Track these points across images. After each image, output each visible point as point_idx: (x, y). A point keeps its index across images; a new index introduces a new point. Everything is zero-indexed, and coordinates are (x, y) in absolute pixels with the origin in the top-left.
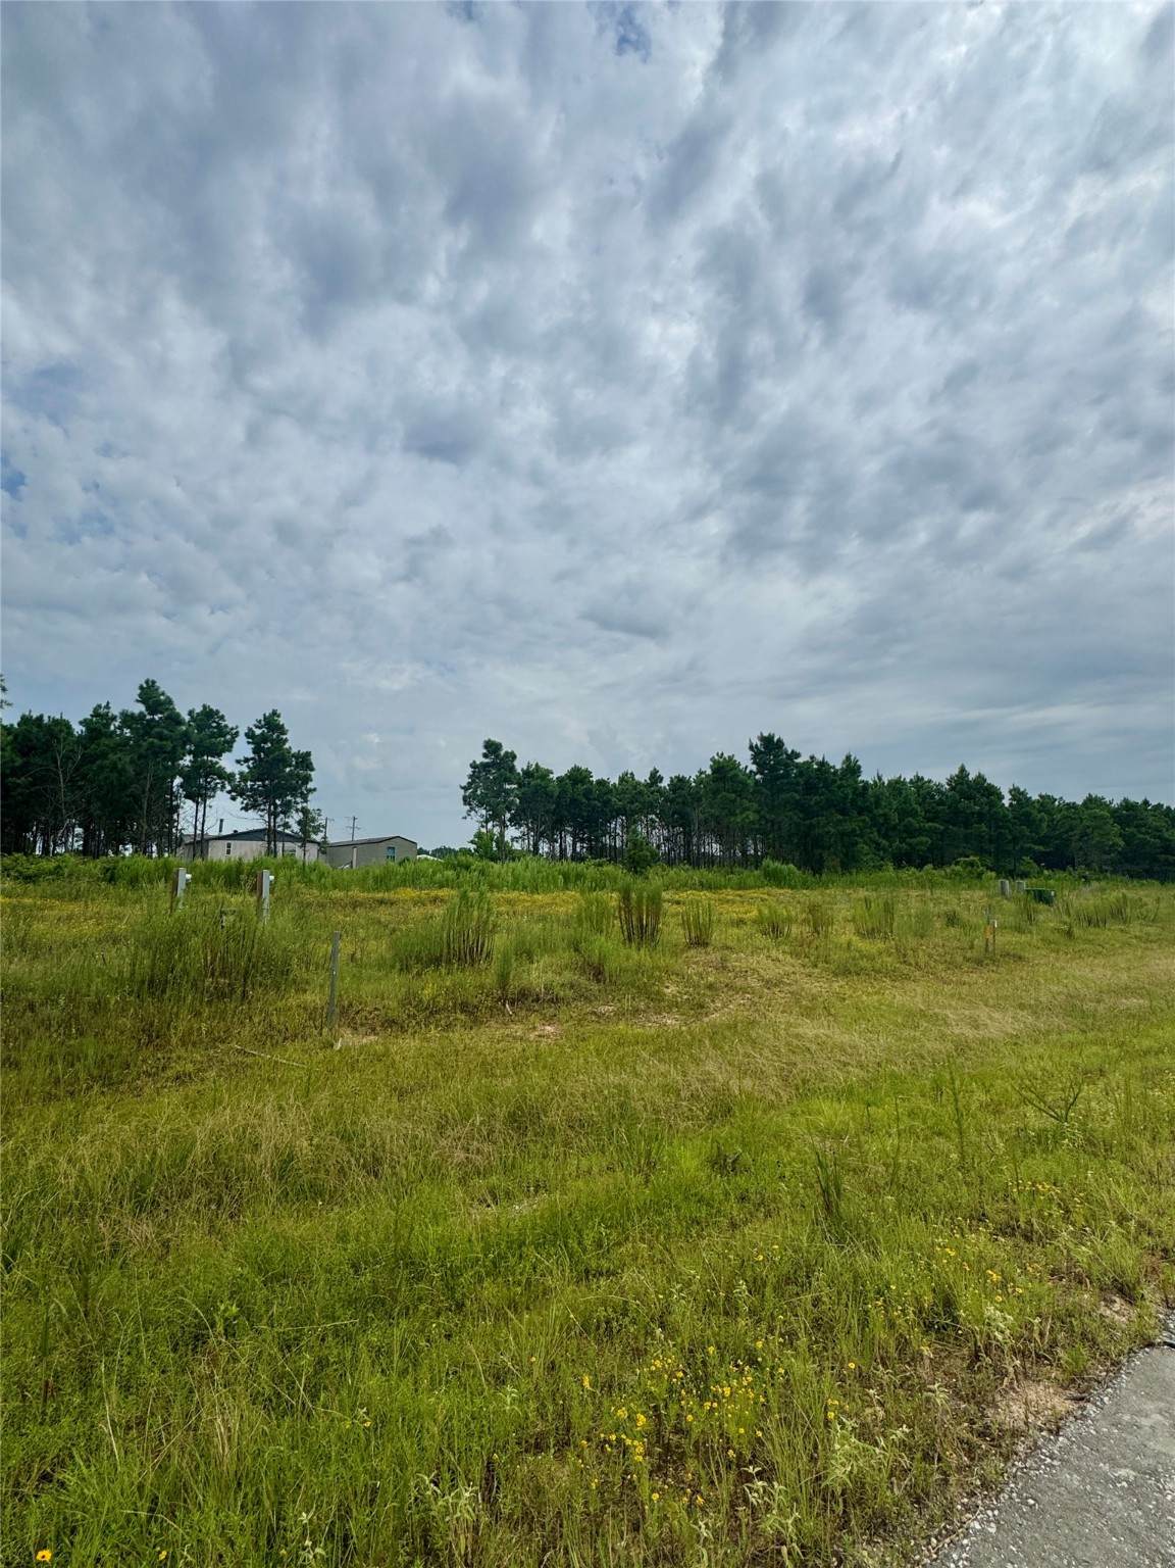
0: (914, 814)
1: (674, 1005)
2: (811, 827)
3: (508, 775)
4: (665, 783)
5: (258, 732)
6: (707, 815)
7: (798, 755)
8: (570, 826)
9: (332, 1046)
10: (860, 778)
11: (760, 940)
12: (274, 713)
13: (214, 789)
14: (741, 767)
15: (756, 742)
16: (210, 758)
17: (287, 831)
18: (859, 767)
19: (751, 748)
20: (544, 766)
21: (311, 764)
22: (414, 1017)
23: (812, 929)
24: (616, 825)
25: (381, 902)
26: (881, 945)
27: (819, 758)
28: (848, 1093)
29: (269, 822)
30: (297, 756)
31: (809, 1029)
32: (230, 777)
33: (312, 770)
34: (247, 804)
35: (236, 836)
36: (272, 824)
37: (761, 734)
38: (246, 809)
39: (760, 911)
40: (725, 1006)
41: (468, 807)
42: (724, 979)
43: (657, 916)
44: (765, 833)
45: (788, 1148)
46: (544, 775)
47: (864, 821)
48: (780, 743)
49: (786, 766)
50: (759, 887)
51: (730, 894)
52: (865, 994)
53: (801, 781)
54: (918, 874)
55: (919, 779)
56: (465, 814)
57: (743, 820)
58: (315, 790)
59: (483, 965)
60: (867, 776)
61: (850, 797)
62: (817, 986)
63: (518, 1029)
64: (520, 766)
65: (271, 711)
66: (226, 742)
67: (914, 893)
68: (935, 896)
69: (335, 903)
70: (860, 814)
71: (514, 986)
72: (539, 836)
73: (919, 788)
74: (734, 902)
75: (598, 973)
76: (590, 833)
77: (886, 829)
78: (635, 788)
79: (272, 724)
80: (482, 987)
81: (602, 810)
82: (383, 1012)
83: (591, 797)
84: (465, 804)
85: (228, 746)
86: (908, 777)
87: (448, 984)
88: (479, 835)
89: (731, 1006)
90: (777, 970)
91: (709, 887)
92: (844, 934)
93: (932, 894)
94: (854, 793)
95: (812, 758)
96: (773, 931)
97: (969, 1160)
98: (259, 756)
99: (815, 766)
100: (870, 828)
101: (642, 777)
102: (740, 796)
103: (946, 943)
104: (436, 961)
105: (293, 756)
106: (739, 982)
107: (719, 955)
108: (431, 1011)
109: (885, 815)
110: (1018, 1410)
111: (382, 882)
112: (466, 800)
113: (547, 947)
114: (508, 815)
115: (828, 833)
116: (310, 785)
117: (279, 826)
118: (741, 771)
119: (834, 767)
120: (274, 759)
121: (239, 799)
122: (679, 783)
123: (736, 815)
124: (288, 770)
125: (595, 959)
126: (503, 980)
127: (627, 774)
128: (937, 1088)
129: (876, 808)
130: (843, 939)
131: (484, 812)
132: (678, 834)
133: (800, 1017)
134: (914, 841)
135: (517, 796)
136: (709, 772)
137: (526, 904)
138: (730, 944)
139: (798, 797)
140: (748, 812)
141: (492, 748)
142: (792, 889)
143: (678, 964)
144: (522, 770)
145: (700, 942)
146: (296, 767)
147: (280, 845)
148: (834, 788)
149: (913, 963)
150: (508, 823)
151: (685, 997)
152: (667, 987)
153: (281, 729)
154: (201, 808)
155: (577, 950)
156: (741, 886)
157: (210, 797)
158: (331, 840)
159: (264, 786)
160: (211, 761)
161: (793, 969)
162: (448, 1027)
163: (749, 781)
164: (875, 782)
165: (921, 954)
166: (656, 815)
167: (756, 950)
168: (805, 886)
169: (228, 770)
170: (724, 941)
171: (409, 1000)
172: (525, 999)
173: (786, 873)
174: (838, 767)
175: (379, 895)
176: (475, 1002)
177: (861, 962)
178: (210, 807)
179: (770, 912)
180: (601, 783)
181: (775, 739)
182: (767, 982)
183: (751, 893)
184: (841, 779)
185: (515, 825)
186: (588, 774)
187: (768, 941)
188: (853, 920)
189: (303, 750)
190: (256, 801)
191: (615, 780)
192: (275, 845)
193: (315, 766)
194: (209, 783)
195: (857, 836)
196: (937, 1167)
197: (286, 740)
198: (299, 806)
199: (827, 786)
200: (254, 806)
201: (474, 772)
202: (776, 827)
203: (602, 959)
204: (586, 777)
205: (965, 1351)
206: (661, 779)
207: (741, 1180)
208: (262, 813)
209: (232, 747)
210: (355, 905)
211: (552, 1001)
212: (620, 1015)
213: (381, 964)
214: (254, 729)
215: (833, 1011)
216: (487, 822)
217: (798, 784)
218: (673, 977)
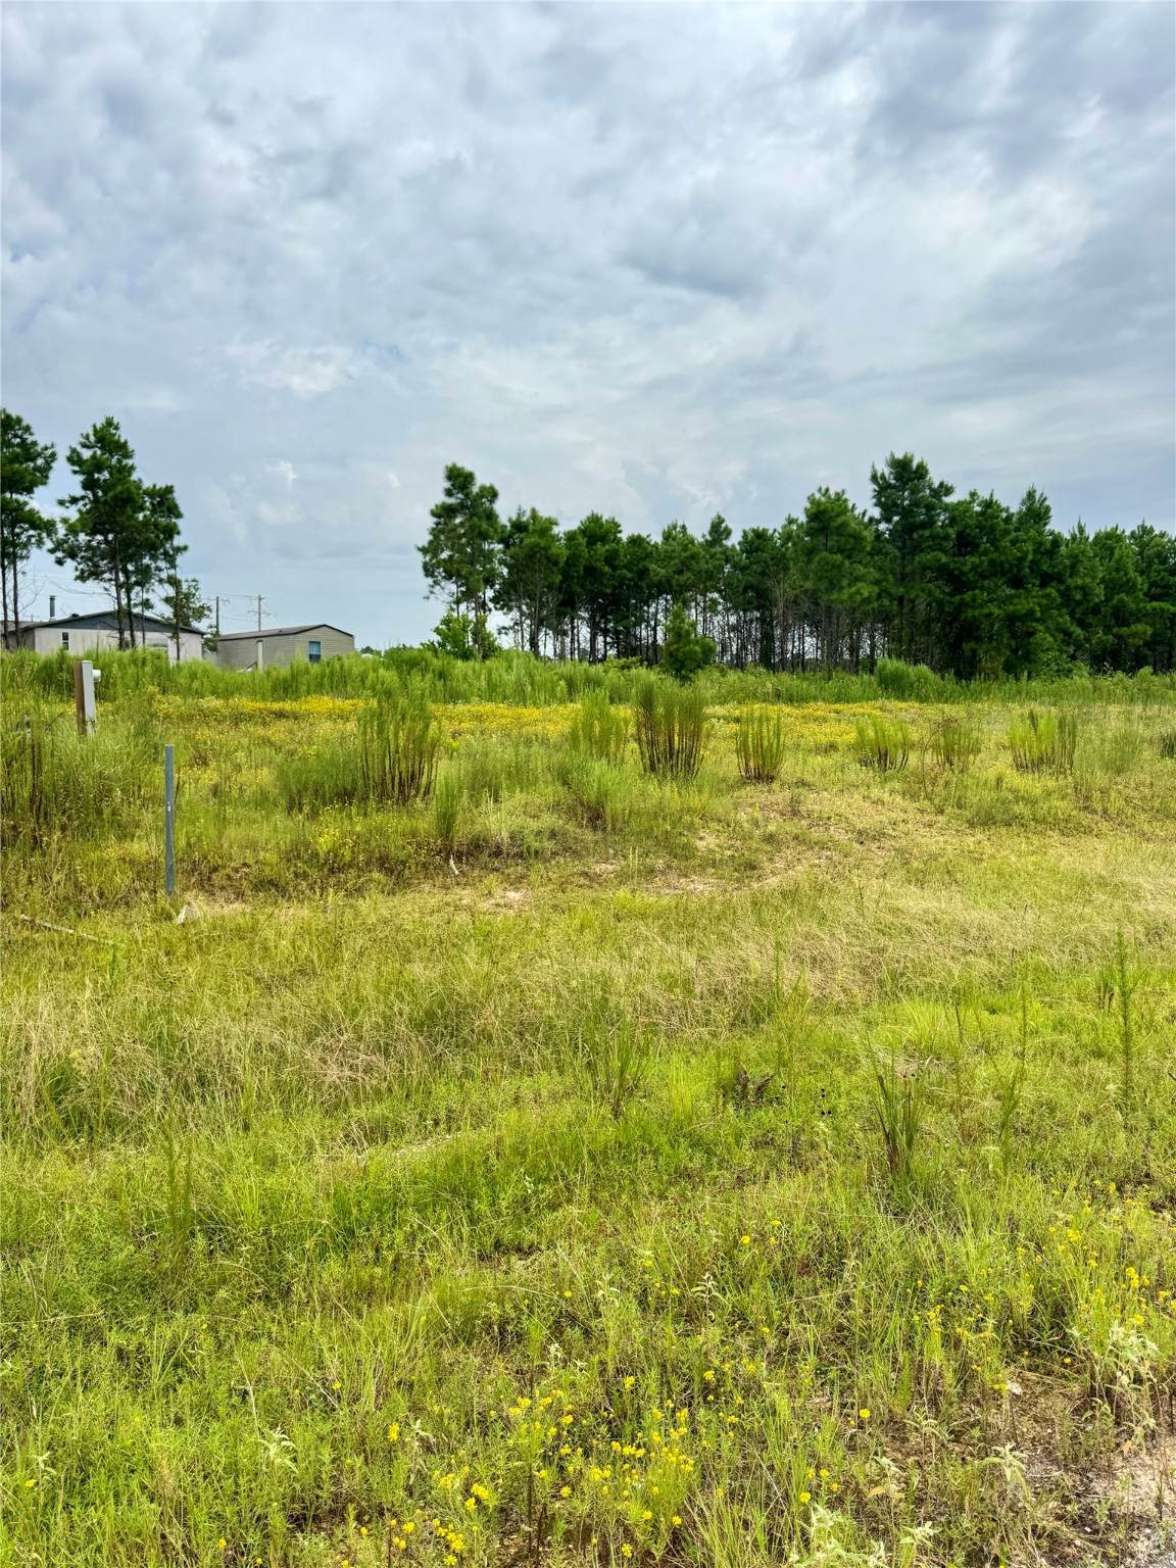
0: (1129, 587)
1: (711, 863)
2: (962, 604)
3: (484, 526)
4: (734, 541)
5: (86, 454)
6: (798, 591)
7: (949, 491)
8: (587, 610)
9: (169, 918)
10: (1048, 527)
11: (856, 772)
12: (109, 423)
13: (25, 546)
14: (856, 512)
15: (884, 469)
16: (14, 496)
17: (148, 614)
18: (1048, 509)
19: (874, 478)
20: (544, 513)
21: (176, 506)
22: (305, 876)
23: (942, 758)
24: (658, 609)
25: (281, 715)
26: (1051, 784)
27: (984, 495)
28: (960, 997)
29: (118, 598)
30: (152, 493)
31: (915, 902)
32: (49, 527)
33: (179, 515)
34: (83, 571)
35: (76, 621)
36: (124, 602)
37: (892, 455)
38: (82, 577)
39: (861, 732)
40: (789, 867)
41: (430, 581)
42: (792, 827)
43: (696, 735)
44: (886, 619)
45: (850, 1071)
46: (544, 527)
47: (1048, 596)
48: (921, 472)
49: (930, 508)
50: (869, 699)
51: (820, 708)
52: (1012, 851)
53: (952, 532)
54: (1129, 682)
55: (1146, 531)
56: (427, 593)
57: (851, 596)
58: (185, 548)
59: (419, 803)
60: (1060, 524)
61: (1030, 557)
62: (938, 840)
63: (466, 896)
64: (505, 511)
65: (104, 421)
66: (37, 469)
67: (1114, 709)
68: (1149, 713)
69: (206, 716)
70: (1043, 585)
71: (462, 833)
72: (539, 623)
73: (1143, 546)
74: (825, 720)
75: (595, 816)
76: (617, 622)
77: (1085, 612)
78: (685, 548)
79: (107, 439)
80: (414, 833)
81: (636, 585)
82: (255, 868)
83: (617, 563)
84: (427, 575)
85: (42, 475)
86: (1128, 527)
87: (358, 828)
88: (447, 622)
89: (799, 868)
90: (877, 818)
91: (791, 699)
92: (993, 765)
93: (1145, 710)
94: (1035, 551)
95: (973, 495)
96: (879, 760)
97: (1137, 1095)
98: (95, 495)
99: (977, 509)
100: (1058, 608)
101: (699, 531)
102: (849, 557)
103: (1155, 782)
104: (345, 796)
105: (146, 493)
106: (816, 834)
107: (787, 794)
108: (333, 868)
109: (1083, 588)
110: (1148, 1483)
111: (287, 687)
112: (428, 570)
113: (520, 776)
114: (490, 593)
115: (989, 615)
116: (177, 541)
117: (136, 605)
118: (855, 518)
119: (1007, 510)
120: (115, 498)
121: (70, 564)
122: (757, 541)
123: (842, 588)
124: (141, 516)
125: (591, 795)
126: (446, 822)
127: (675, 527)
128: (1105, 989)
129: (1071, 577)
130: (991, 775)
131: (453, 588)
132: (751, 621)
133: (906, 884)
134: (1124, 630)
135: (502, 562)
136: (803, 519)
137: (503, 721)
138: (809, 778)
139: (944, 559)
140: (859, 585)
141: (459, 479)
142: (922, 702)
143: (721, 805)
144: (510, 520)
145: (763, 775)
146: (153, 512)
147: (138, 635)
148: (1005, 543)
149: (1099, 809)
150: (491, 605)
151: (729, 853)
152: (701, 839)
153: (122, 449)
154: (10, 575)
155: (565, 783)
156: (840, 698)
157: (22, 558)
158: (224, 631)
159: (106, 541)
160: (17, 501)
161: (902, 816)
162: (359, 891)
163: (865, 533)
164: (1074, 538)
165: (1113, 794)
166: (720, 592)
167: (848, 787)
168: (942, 696)
169: (45, 516)
170: (799, 775)
171: (296, 853)
172: (480, 854)
173: (913, 678)
174: (1014, 510)
175: (276, 706)
176: (402, 855)
177: (1016, 807)
178: (24, 573)
179: (876, 732)
180: (636, 541)
181: (914, 465)
182: (860, 833)
183: (855, 708)
184: (1017, 530)
185: (502, 608)
186: (615, 527)
187: (867, 774)
188: (1012, 746)
189: (161, 484)
190: (96, 566)
191: (657, 538)
192: (132, 636)
193: (182, 509)
194: (18, 535)
195: (1037, 620)
196: (1084, 1102)
197: (132, 468)
198: (164, 575)
199: (993, 542)
200: (95, 574)
201: (437, 524)
202: (906, 610)
203: (603, 795)
204: (607, 532)
205: (1076, 1388)
206: (728, 532)
207: (766, 1116)
208: (107, 585)
209: (47, 477)
210: (238, 718)
211: (520, 855)
212: (623, 877)
213: (262, 801)
214: (79, 449)
215: (959, 876)
216: (458, 602)
217: (946, 538)
218: (714, 825)
